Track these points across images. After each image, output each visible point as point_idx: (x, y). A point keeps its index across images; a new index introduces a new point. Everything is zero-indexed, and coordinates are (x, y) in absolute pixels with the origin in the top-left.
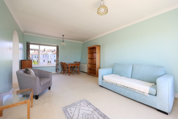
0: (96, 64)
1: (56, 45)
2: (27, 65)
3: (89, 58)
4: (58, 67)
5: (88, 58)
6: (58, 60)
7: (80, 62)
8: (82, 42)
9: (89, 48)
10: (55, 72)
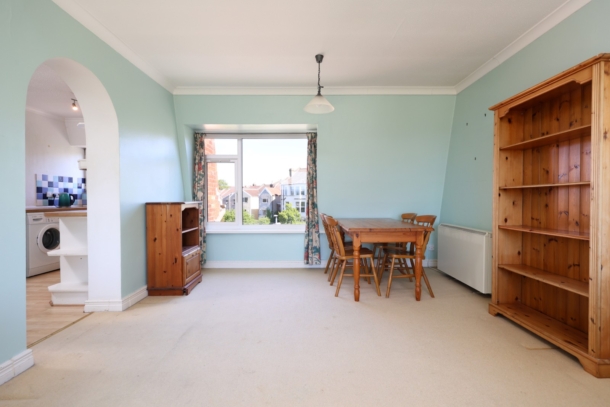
0: (588, 242)
1: (303, 127)
2: (164, 225)
3: (504, 190)
4: (315, 236)
5: (495, 191)
6: (314, 205)
7: (431, 219)
8: (453, 91)
9: (504, 111)
10: (301, 264)
